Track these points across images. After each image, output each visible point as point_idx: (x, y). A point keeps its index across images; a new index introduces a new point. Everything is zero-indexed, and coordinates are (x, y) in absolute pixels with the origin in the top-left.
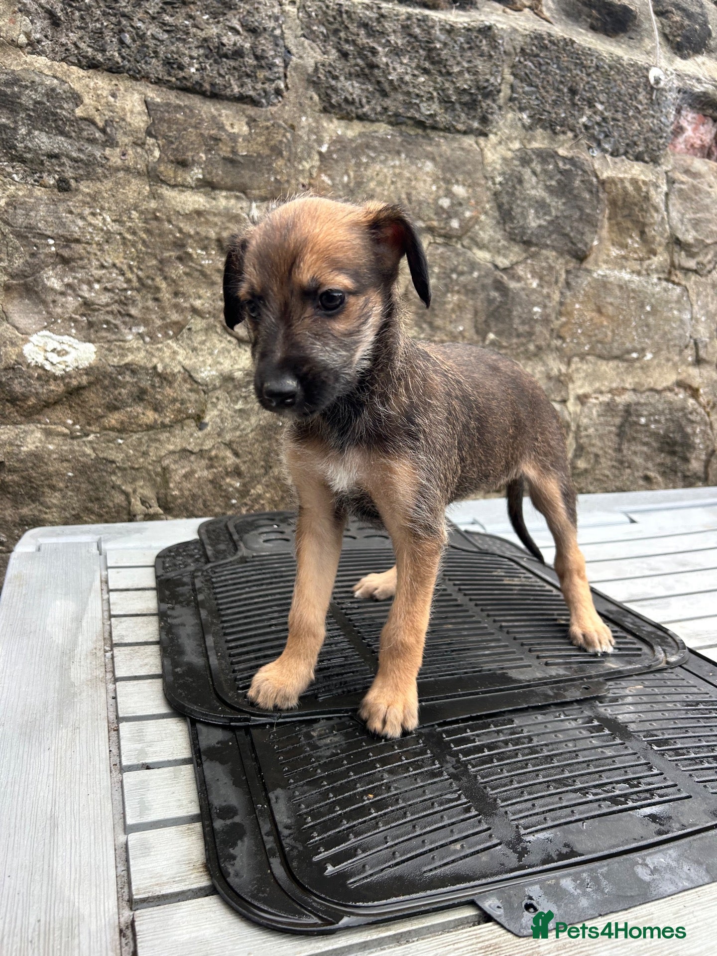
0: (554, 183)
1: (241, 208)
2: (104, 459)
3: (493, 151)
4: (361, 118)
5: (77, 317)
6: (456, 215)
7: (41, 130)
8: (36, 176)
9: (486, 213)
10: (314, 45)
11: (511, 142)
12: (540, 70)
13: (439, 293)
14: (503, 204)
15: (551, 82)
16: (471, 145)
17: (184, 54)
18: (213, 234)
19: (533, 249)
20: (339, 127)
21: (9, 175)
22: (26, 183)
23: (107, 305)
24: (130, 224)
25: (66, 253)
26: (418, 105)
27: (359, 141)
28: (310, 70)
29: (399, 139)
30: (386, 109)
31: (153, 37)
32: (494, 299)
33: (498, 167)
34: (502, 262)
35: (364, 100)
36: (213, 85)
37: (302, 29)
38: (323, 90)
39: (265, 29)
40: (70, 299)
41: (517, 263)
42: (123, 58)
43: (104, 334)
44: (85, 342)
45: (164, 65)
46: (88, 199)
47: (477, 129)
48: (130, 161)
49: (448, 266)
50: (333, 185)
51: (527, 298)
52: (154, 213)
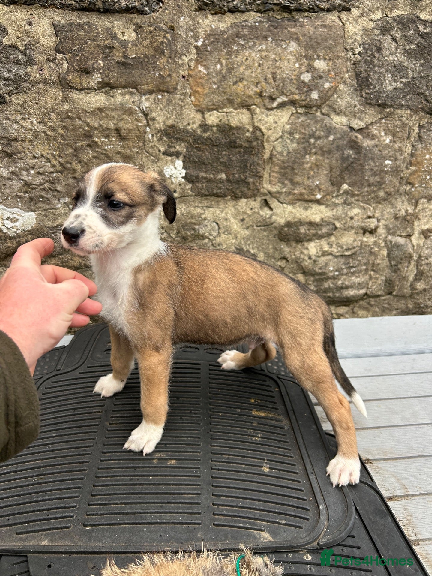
0: (413, 46)
1: (133, 102)
3: (355, 23)
4: (233, 10)
5: (22, 194)
6: (317, 87)
9: (345, 83)
11: (373, 13)
13: (298, 155)
14: (361, 72)
16: (334, 21)
18: (112, 126)
19: (388, 110)
20: (214, 21)
23: (41, 184)
24: (51, 124)
25: (9, 149)
27: (230, 32)
29: (266, 25)
32: (349, 156)
33: (359, 38)
34: (357, 124)
41: (372, 123)
43: (41, 205)
44: (28, 211)
47: (340, 5)
48: (46, 76)
49: (308, 131)
50: (209, 74)
51: (379, 153)
52: (67, 113)
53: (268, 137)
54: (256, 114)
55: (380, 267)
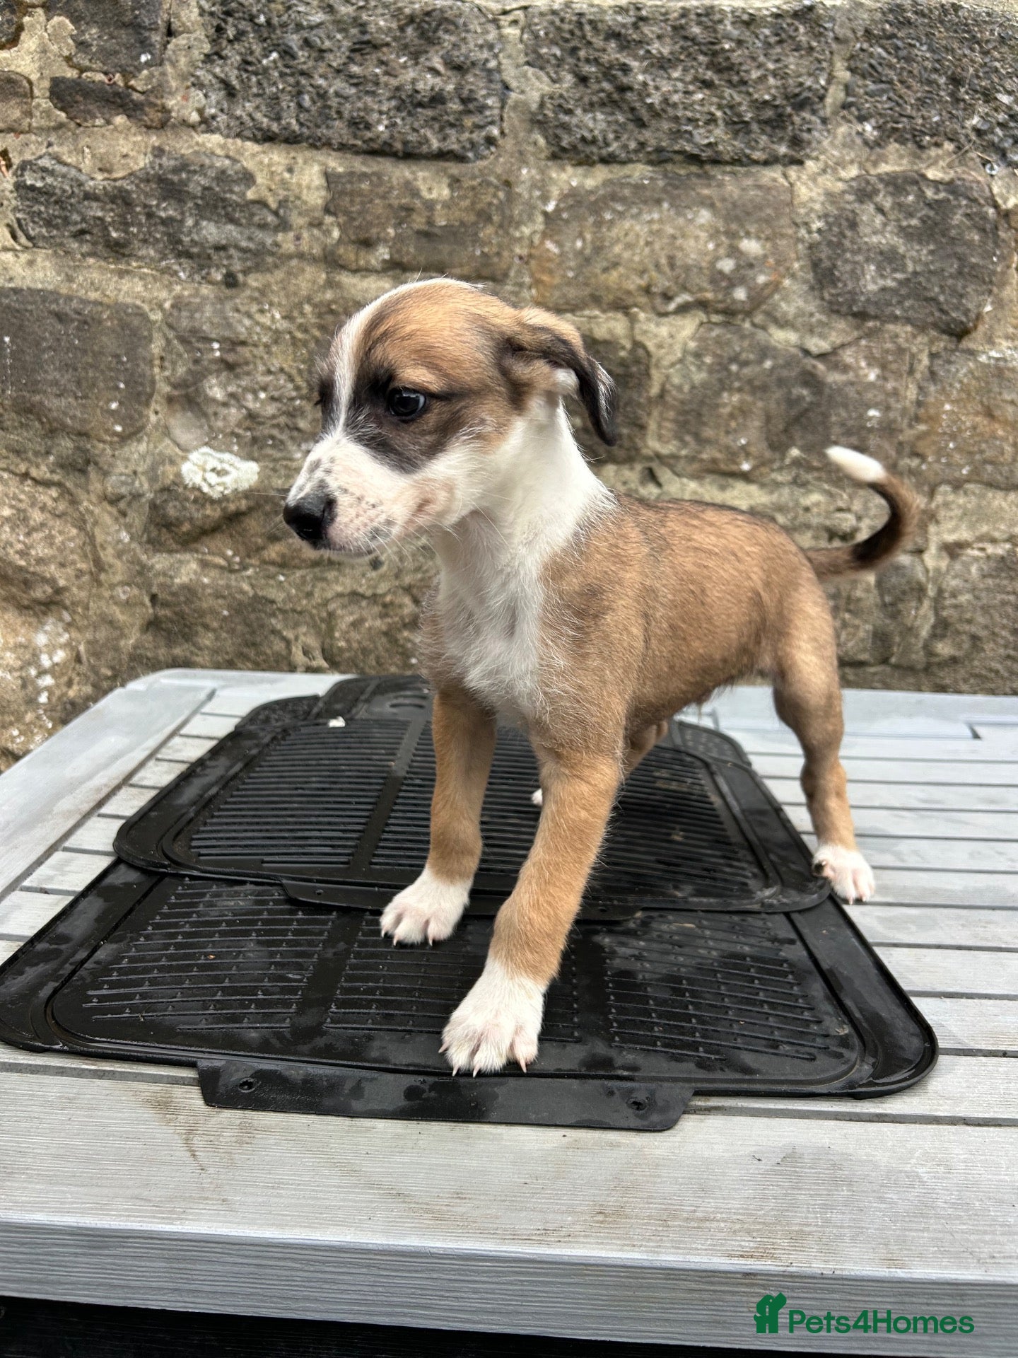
0: (914, 222)
2: (263, 597)
3: (811, 184)
4: (608, 160)
5: (240, 431)
6: (742, 281)
7: (210, 220)
8: (204, 272)
9: (793, 276)
10: (541, 73)
11: (844, 168)
12: (897, 57)
13: (709, 392)
14: (821, 260)
15: (915, 72)
16: (774, 180)
17: (372, 110)
19: (871, 324)
20: (575, 176)
21: (176, 273)
22: (193, 281)
23: (274, 417)
24: (302, 320)
25: (231, 358)
26: (690, 133)
27: (601, 192)
28: (534, 107)
29: (661, 183)
30: (642, 145)
31: (337, 94)
32: (800, 398)
33: (817, 207)
34: (816, 346)
35: (611, 136)
36: (405, 143)
37: (527, 55)
38: (551, 132)
39: (473, 64)
40: (233, 410)
41: (843, 346)
42: (301, 124)
43: (269, 451)
44: (247, 460)
45: (349, 126)
46: (257, 294)
47: (785, 156)
48: (305, 247)
49: (726, 353)
50: (562, 254)
51: (857, 396)
52: (329, 305)
53: (658, 361)
54: (638, 321)
55: (862, 604)
